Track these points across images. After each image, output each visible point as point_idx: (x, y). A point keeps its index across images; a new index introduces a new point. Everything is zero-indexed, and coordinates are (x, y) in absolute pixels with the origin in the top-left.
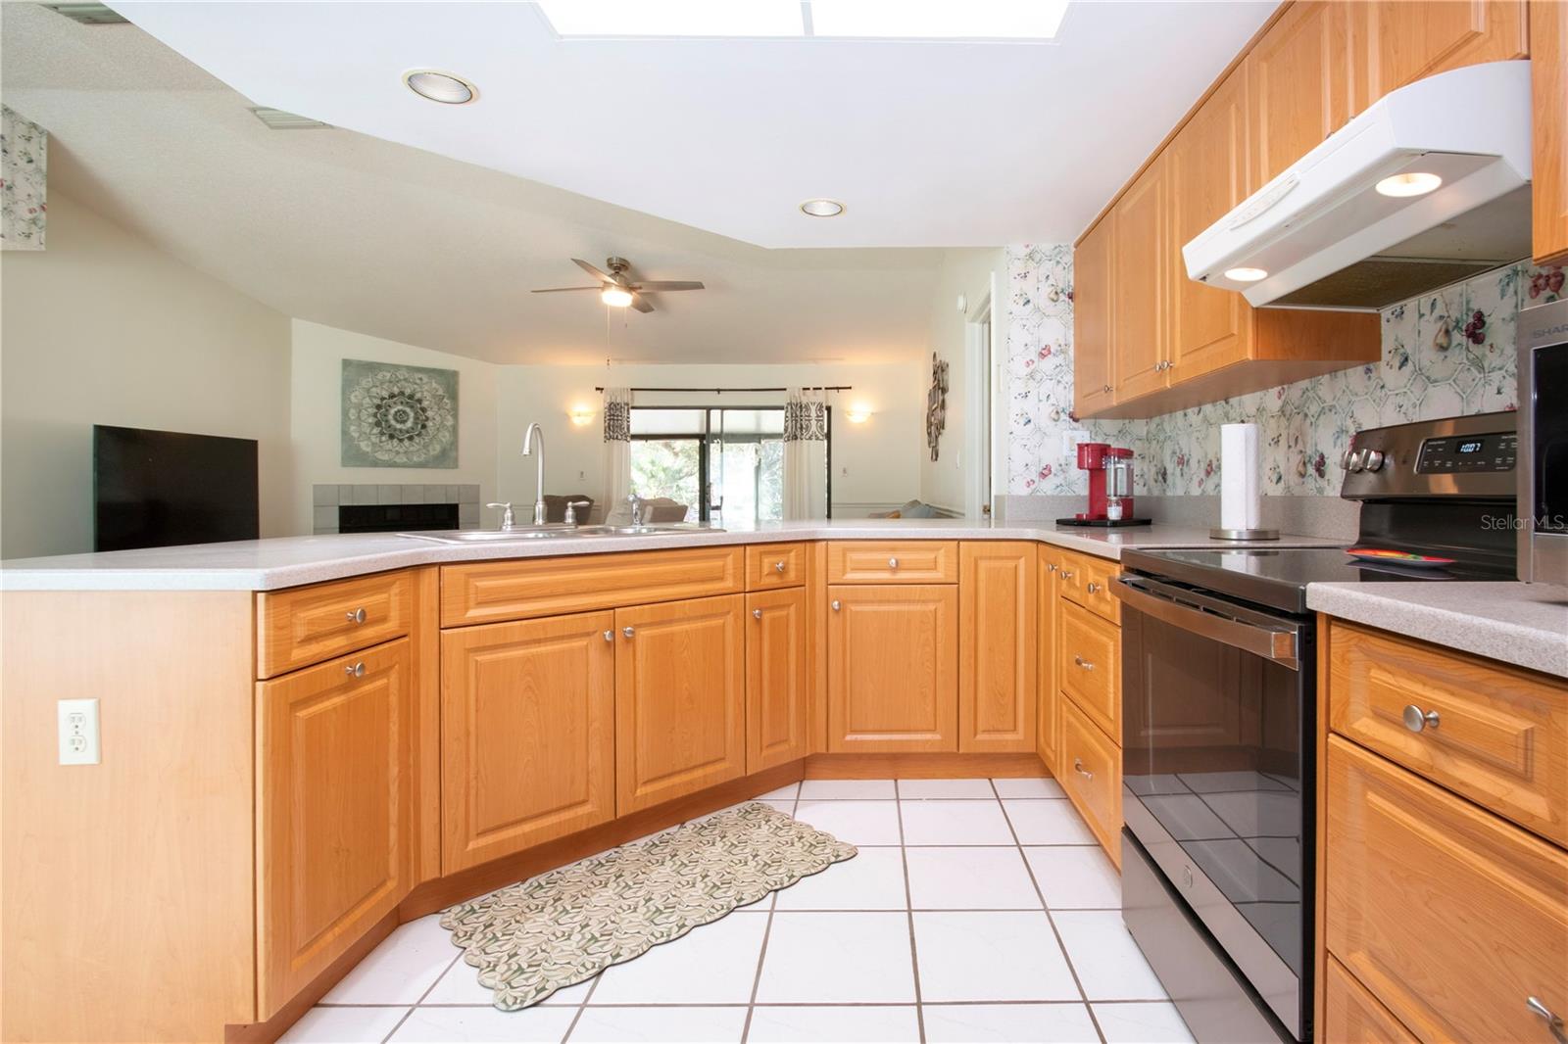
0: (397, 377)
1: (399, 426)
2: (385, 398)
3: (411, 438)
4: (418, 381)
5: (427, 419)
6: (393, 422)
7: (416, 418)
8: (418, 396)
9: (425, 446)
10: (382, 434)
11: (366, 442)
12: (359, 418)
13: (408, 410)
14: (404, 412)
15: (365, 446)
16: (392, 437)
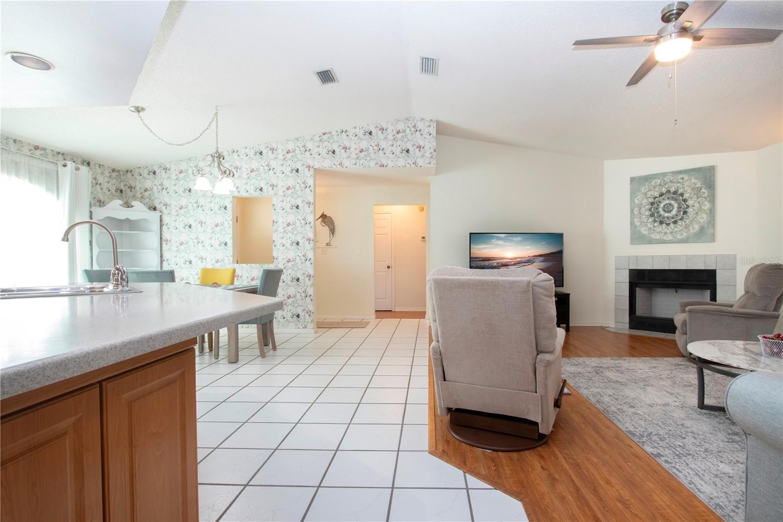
0: (665, 181)
1: (666, 215)
2: (657, 197)
3: (675, 222)
4: (681, 181)
5: (688, 207)
6: (662, 213)
7: (679, 207)
8: (680, 191)
9: (687, 227)
10: (655, 221)
11: (644, 228)
12: (640, 213)
13: (673, 202)
14: (670, 204)
15: (644, 231)
16: (661, 223)
